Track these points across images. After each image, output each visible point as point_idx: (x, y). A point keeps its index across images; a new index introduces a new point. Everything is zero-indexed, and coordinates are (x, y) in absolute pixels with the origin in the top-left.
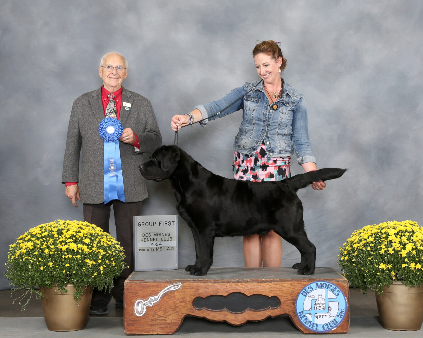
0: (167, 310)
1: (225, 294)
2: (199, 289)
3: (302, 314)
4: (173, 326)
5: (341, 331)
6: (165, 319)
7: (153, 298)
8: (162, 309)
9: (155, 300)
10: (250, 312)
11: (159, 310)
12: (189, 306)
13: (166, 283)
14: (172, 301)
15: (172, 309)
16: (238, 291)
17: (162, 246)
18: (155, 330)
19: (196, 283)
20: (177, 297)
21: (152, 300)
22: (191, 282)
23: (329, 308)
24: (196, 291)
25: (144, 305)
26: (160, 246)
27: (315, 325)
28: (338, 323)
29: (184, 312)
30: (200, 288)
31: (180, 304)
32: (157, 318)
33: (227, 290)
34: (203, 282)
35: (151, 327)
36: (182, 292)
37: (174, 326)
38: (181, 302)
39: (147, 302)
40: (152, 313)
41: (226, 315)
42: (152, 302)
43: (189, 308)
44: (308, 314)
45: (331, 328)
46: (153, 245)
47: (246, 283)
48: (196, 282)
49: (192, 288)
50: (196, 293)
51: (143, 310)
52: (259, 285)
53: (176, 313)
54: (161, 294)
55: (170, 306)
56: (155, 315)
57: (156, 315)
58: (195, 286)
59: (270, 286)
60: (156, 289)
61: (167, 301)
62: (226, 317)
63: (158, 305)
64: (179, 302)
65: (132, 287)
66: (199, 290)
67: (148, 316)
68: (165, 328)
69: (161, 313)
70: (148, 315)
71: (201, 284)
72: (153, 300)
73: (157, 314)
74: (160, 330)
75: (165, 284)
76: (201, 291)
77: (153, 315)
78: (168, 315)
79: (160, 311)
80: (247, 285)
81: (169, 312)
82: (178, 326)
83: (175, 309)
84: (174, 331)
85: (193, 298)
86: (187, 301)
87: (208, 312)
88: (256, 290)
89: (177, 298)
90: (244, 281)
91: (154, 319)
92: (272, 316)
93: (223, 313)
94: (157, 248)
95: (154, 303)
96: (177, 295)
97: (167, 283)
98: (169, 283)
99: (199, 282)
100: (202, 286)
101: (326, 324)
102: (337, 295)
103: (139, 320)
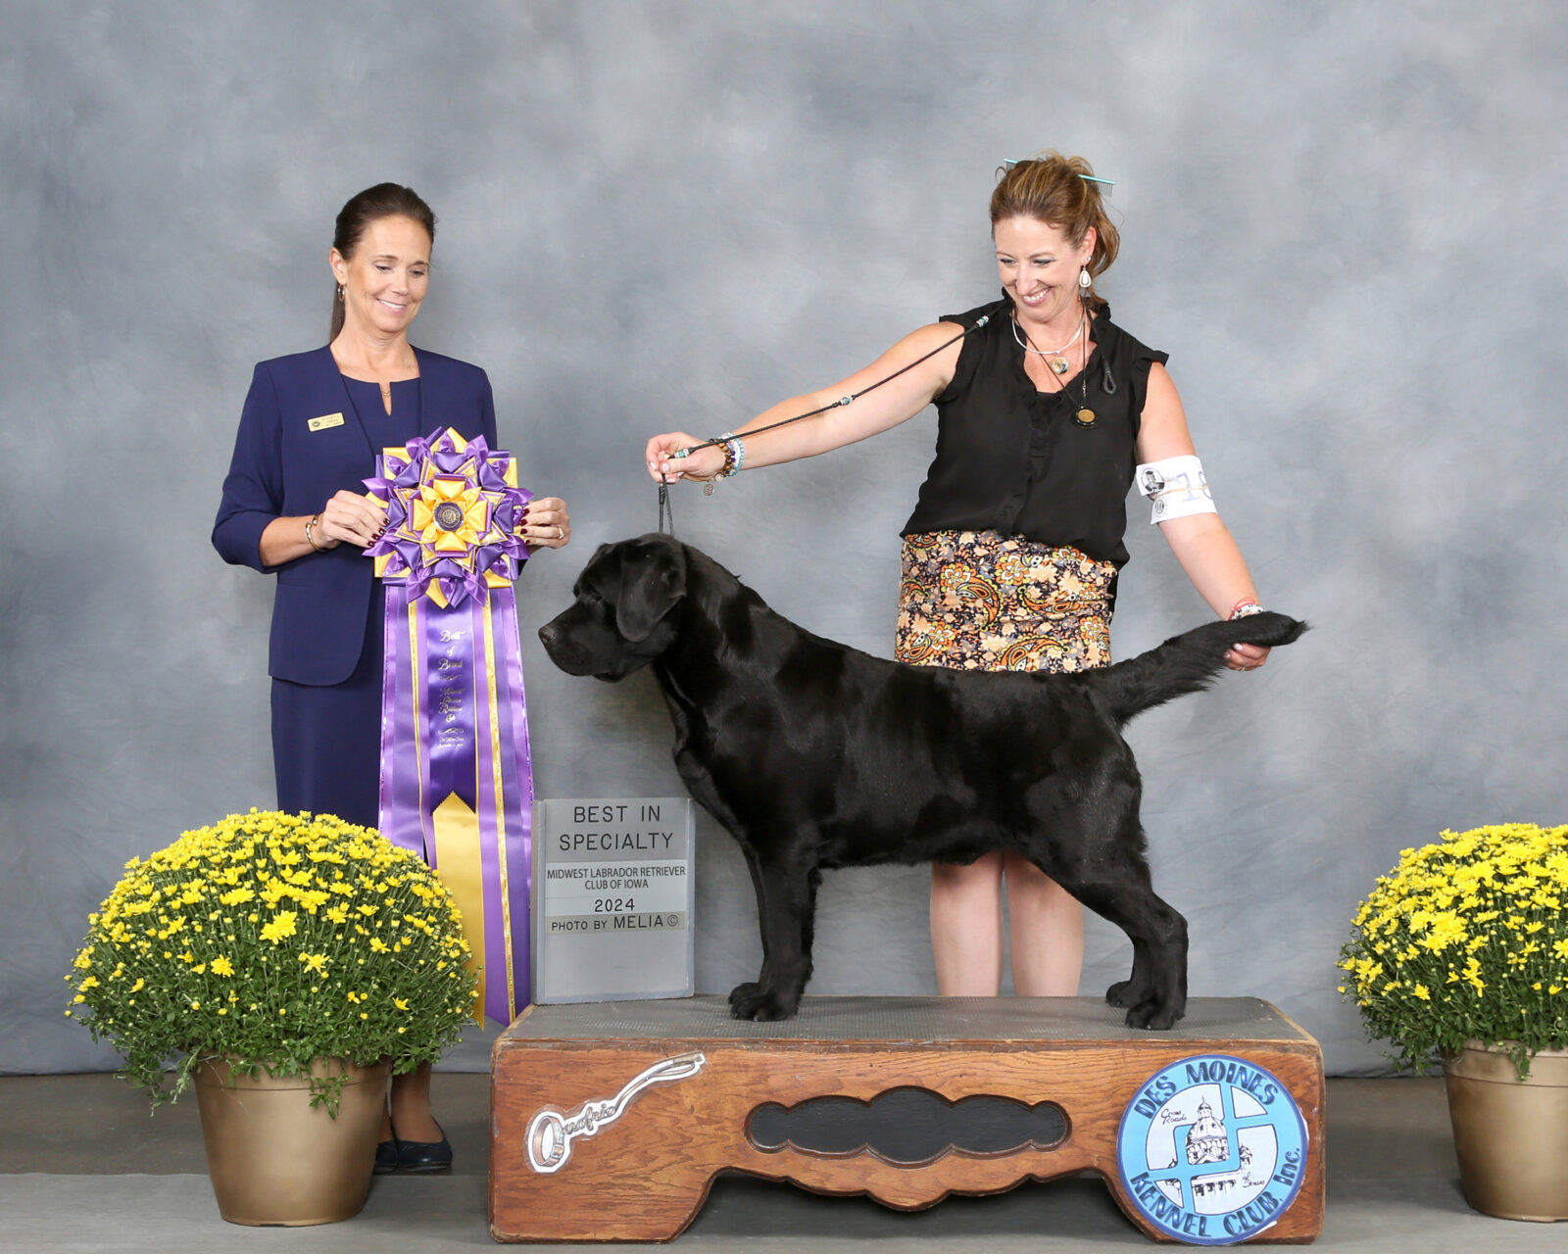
0: (649, 1152)
1: (867, 1094)
2: (769, 1073)
3: (1146, 1183)
4: (672, 1209)
5: (1292, 1234)
6: (645, 1184)
7: (597, 1107)
8: (632, 1146)
9: (605, 1113)
10: (959, 1160)
11: (620, 1149)
12: (733, 1135)
13: (646, 1049)
14: (668, 1117)
15: (669, 1145)
16: (913, 1084)
17: (636, 911)
18: (603, 1225)
19: (757, 1050)
20: (688, 1102)
21: (595, 1114)
22: (742, 1049)
23: (1241, 1154)
24: (759, 1083)
25: (566, 1130)
26: (627, 911)
27: (1196, 1221)
28: (1280, 1203)
29: (715, 1160)
30: (773, 1069)
31: (699, 1130)
32: (613, 1182)
33: (871, 1078)
34: (784, 1050)
35: (588, 1215)
36: (705, 1085)
37: (676, 1209)
38: (701, 1122)
39: (575, 1119)
40: (595, 1162)
41: (867, 1171)
42: (594, 1122)
43: (731, 1142)
44: (1166, 1181)
45: (1257, 1224)
46: (603, 907)
47: (943, 1053)
48: (756, 1046)
49: (742, 1069)
50: (760, 1087)
51: (560, 1152)
52: (990, 1061)
53: (683, 1160)
54: (629, 1092)
55: (662, 1135)
56: (606, 1171)
57: (612, 1170)
58: (753, 1064)
59: (1033, 1063)
60: (611, 1074)
61: (651, 1119)
62: (869, 1180)
63: (618, 1134)
64: (693, 1121)
65: (523, 1063)
66: (768, 1077)
67: (580, 1171)
68: (644, 1218)
69: (627, 1162)
70: (580, 1167)
71: (778, 1055)
72: (600, 1114)
73: (613, 1166)
74: (624, 1226)
75: (642, 1054)
76: (775, 1082)
77: (600, 1168)
78: (655, 1171)
79: (623, 1154)
80: (946, 1059)
81: (656, 1157)
82: (690, 1212)
83: (680, 1146)
84: (675, 1229)
85: (748, 1106)
86: (726, 1118)
87: (804, 1160)
88: (981, 1080)
89: (689, 1108)
90: (935, 1047)
91: (600, 1184)
92: (1038, 1175)
93: (858, 1162)
94: (616, 918)
95: (601, 1127)
96: (689, 1098)
97: (653, 1050)
98: (659, 1050)
99: (770, 1048)
100: (780, 1063)
101: (1235, 1214)
102: (1267, 1103)
103: (546, 1188)
